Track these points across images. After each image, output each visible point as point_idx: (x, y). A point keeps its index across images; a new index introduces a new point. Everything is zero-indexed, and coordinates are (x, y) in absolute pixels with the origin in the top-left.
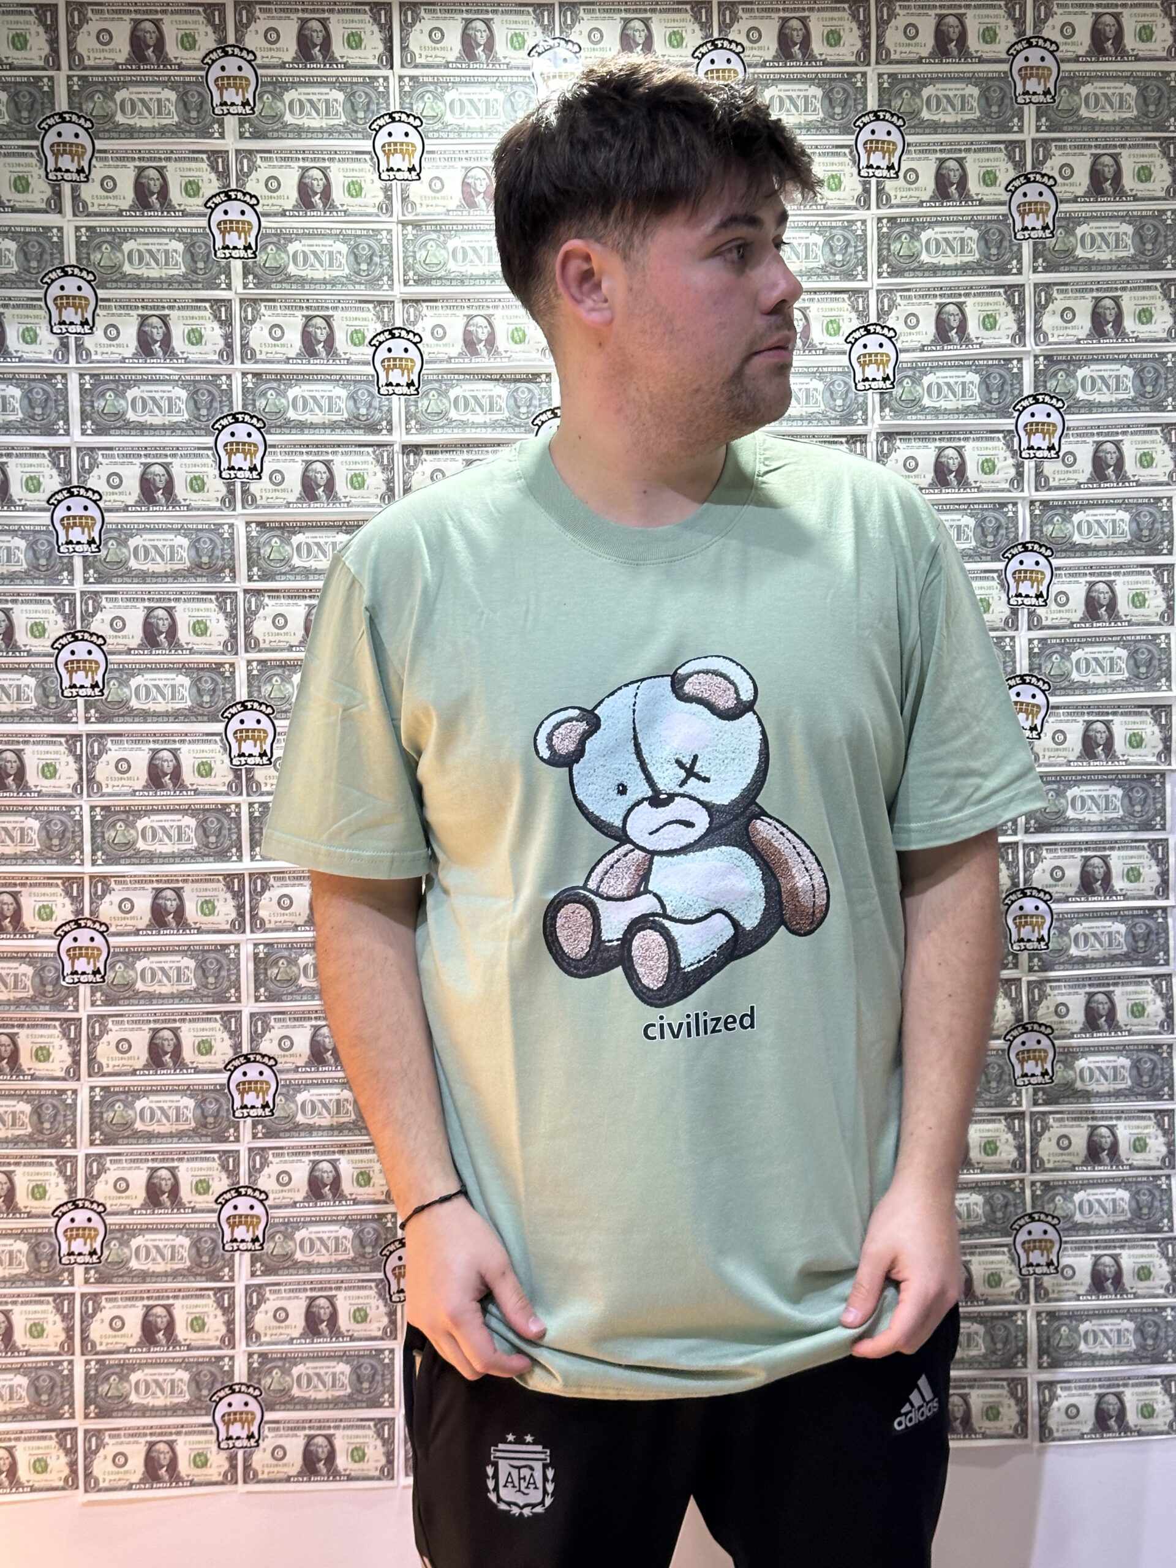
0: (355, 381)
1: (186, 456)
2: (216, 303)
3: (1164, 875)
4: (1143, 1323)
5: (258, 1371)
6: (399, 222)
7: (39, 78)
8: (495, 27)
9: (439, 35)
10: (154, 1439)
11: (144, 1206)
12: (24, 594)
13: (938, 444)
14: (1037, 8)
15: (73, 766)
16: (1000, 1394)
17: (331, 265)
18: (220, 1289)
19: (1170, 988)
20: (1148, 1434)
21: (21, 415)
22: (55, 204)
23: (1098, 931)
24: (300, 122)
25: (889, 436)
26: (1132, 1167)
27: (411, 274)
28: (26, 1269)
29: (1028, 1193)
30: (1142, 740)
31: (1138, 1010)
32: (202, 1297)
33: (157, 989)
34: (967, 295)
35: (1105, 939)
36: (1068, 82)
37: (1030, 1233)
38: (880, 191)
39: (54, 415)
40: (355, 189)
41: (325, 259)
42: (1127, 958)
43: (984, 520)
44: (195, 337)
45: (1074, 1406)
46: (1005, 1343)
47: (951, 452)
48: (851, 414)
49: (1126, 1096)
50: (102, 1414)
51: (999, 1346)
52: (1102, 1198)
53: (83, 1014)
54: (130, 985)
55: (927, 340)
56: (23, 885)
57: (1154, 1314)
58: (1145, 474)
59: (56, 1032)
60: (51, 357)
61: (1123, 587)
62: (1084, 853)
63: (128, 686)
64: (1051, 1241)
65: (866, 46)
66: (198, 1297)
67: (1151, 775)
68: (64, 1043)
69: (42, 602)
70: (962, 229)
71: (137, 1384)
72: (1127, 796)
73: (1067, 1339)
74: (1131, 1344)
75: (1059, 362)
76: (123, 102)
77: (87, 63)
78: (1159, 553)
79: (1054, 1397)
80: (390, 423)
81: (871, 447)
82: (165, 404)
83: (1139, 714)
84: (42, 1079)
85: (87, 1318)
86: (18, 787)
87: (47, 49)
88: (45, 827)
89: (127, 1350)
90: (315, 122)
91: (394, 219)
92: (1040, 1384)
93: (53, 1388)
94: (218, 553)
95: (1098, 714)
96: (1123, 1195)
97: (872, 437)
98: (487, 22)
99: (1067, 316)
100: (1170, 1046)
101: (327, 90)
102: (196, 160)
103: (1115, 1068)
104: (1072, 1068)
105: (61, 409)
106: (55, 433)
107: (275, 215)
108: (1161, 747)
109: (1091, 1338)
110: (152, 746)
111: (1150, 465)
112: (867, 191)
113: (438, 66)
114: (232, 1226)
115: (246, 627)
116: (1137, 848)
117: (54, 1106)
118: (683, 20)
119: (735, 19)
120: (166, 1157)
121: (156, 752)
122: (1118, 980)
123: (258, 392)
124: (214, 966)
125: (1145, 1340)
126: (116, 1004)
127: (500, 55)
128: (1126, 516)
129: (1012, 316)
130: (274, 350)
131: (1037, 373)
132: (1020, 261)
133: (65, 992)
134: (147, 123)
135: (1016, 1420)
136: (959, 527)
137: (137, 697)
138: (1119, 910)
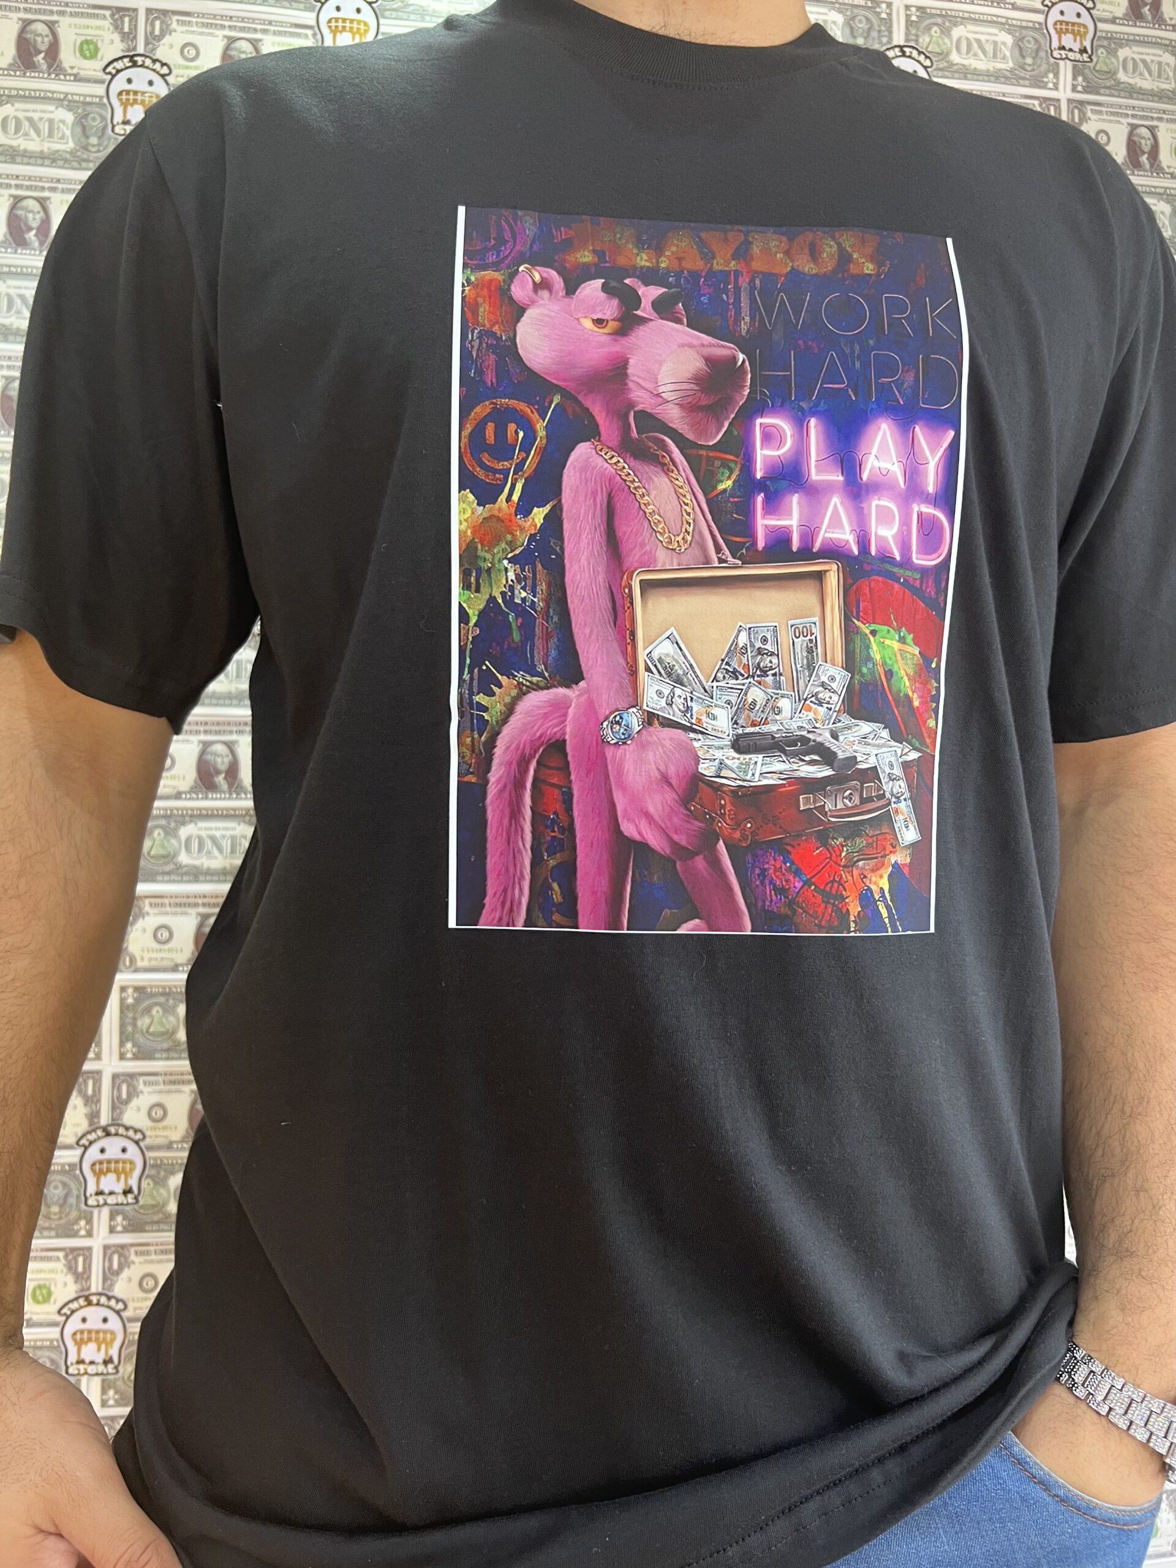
36: (1105, 43)
102: (96, 16)
114: (79, 1344)
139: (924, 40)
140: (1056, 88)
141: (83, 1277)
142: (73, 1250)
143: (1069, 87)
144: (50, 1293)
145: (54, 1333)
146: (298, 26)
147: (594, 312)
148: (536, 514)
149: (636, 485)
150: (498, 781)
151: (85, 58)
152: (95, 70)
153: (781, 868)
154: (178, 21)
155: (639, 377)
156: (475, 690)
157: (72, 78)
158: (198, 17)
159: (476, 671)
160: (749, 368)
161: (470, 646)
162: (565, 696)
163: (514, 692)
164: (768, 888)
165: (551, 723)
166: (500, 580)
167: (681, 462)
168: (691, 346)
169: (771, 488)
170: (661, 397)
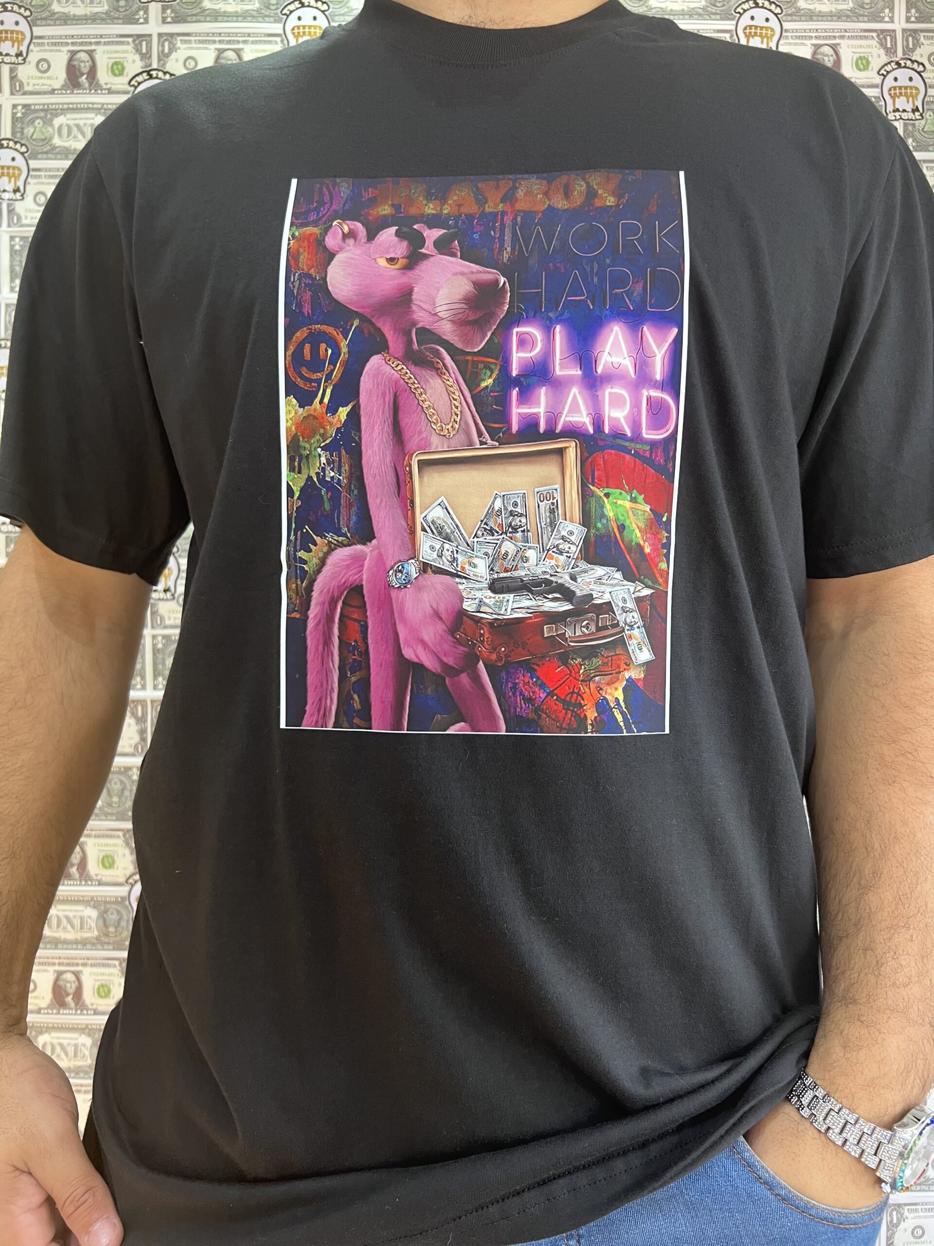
24: (217, 7)
45: (920, 1227)
79: (901, 1219)
102: (122, 43)
120: (71, 961)
134: (80, 10)
140: (892, 22)
143: (903, 18)
146: (269, 35)
147: (388, 253)
148: (341, 412)
149: (416, 386)
150: (315, 616)
151: (115, 75)
152: (122, 84)
153: (529, 682)
154: (181, 40)
155: (421, 301)
156: (298, 548)
157: (107, 91)
158: (196, 36)
159: (299, 533)
160: (509, 289)
161: (295, 514)
162: (362, 551)
163: (325, 549)
164: (518, 698)
165: (352, 572)
166: (315, 464)
167: (452, 366)
168: (462, 274)
169: (525, 383)
170: (437, 316)
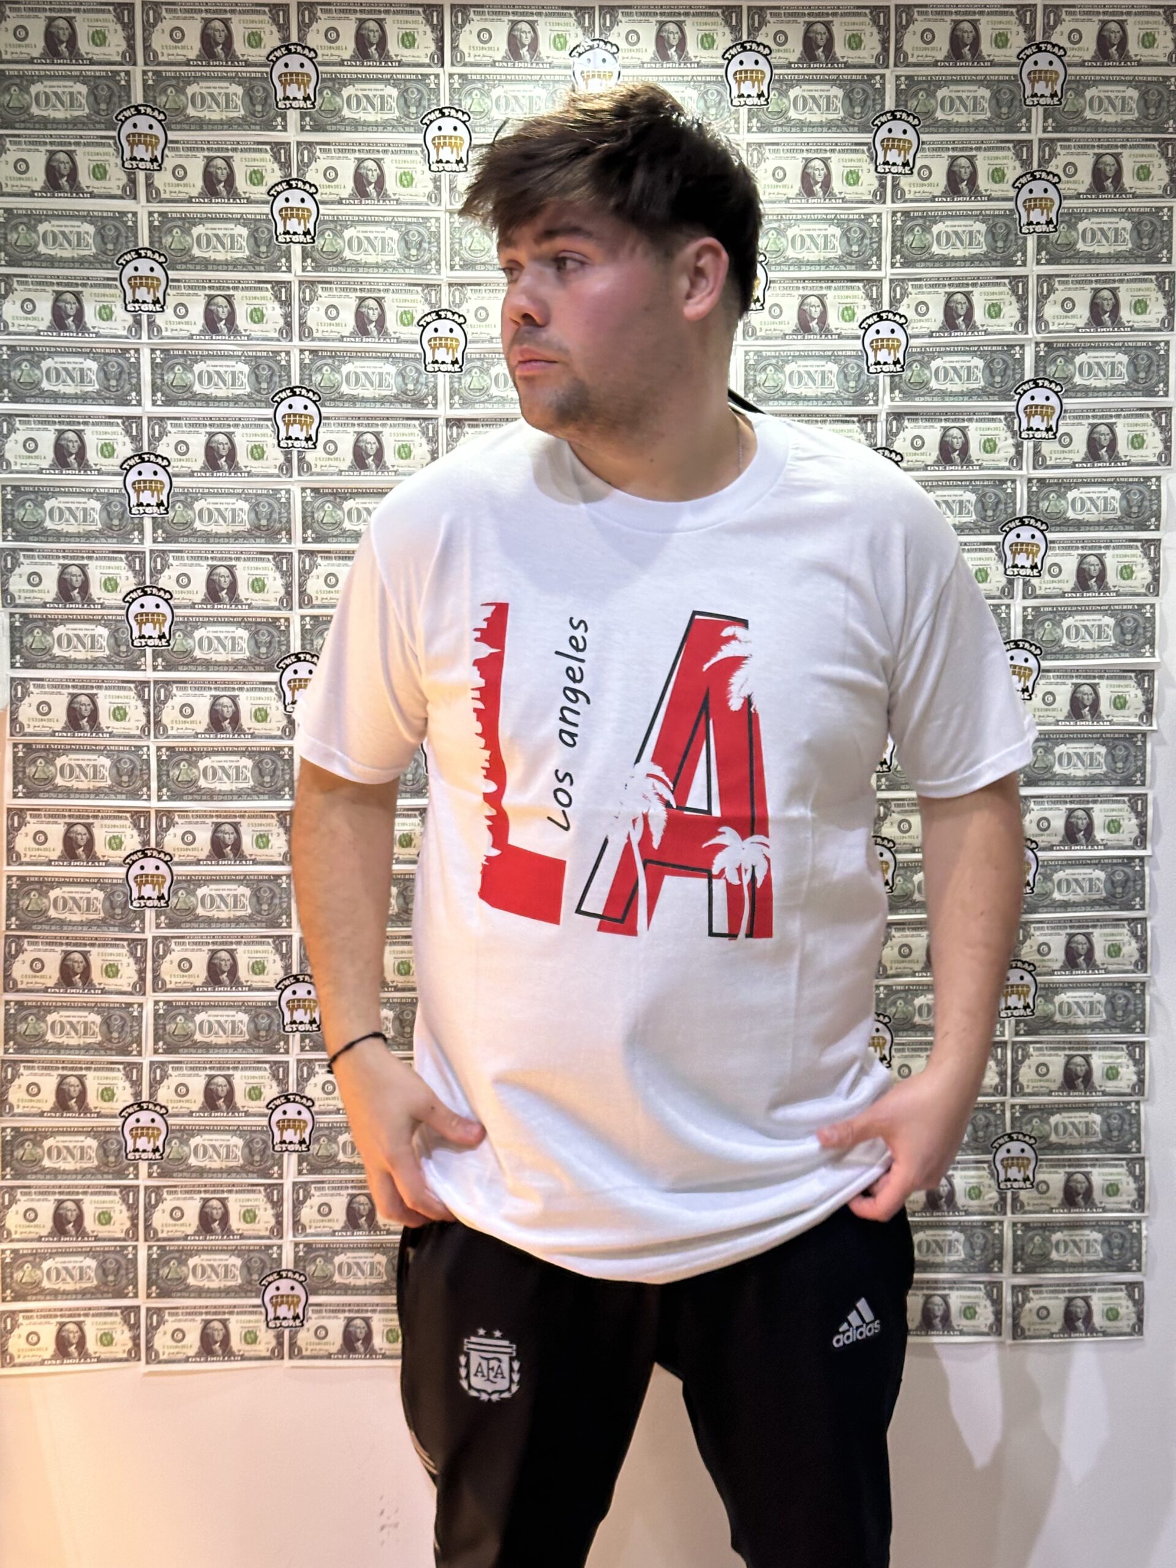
0: (404, 359)
1: (247, 426)
2: (277, 285)
3: (1143, 826)
4: (1111, 1235)
5: (303, 1259)
6: (447, 211)
7: (117, 73)
8: (539, 28)
9: (487, 36)
10: (209, 1317)
11: (202, 1110)
12: (99, 552)
13: (943, 424)
14: (1046, 15)
15: (142, 710)
16: (978, 1297)
17: (383, 250)
18: (270, 1185)
19: (1144, 930)
20: (1112, 1335)
21: (97, 387)
22: (130, 191)
23: (1080, 878)
24: (356, 116)
25: (898, 416)
26: (1104, 1094)
27: (457, 259)
28: (96, 1163)
29: (1008, 1115)
30: (1126, 702)
31: (1114, 951)
32: (254, 1192)
33: (215, 914)
34: (974, 285)
35: (1086, 885)
36: (1074, 86)
37: (1008, 1151)
38: (895, 186)
39: (127, 387)
40: (406, 180)
41: (378, 244)
42: (1107, 902)
43: (984, 495)
44: (257, 316)
45: (1045, 1308)
46: (983, 1250)
47: (955, 432)
48: (865, 394)
49: (1101, 1029)
50: (164, 1294)
51: (978, 1252)
52: (1076, 1121)
53: (149, 935)
54: (191, 910)
55: (935, 327)
56: (95, 817)
57: (1120, 1226)
58: (1136, 455)
59: (125, 951)
60: (125, 333)
61: (1113, 560)
62: (1069, 806)
63: (192, 637)
64: (1028, 1159)
65: (885, 50)
66: (249, 1191)
67: (1133, 734)
68: (132, 961)
69: (115, 559)
70: (970, 222)
71: (195, 1268)
72: (1111, 753)
73: (1040, 1248)
74: (1098, 1253)
75: (1058, 349)
76: (193, 96)
77: (161, 58)
78: (1147, 529)
79: (1026, 1299)
80: (435, 398)
81: (881, 427)
82: (228, 378)
83: (1125, 678)
84: (110, 993)
85: (150, 1208)
86: (92, 727)
87: (124, 46)
88: (116, 765)
89: (185, 1238)
90: (371, 117)
91: (442, 208)
92: (1014, 1287)
93: (118, 1269)
94: (276, 516)
95: (1085, 677)
96: (1097, 1118)
97: (882, 417)
98: (532, 24)
99: (1068, 305)
100: (1143, 984)
101: (382, 86)
102: (260, 151)
103: (1091, 1003)
104: (1053, 1003)
105: (134, 381)
106: (128, 404)
107: (333, 203)
108: (1143, 709)
109: (1062, 1247)
110: (213, 693)
111: (1141, 446)
112: (883, 186)
113: (485, 65)
114: (282, 1129)
115: (301, 585)
116: (1118, 802)
117: (122, 1018)
118: (714, 24)
119: (763, 23)
120: (222, 1065)
121: (216, 698)
122: (1096, 922)
123: (314, 367)
124: (268, 894)
125: (1111, 1249)
126: (179, 927)
127: (543, 55)
128: (1117, 494)
129: (1016, 305)
130: (329, 328)
131: (1038, 358)
132: (1024, 254)
133: (132, 915)
134: (216, 115)
135: (991, 1319)
136: (961, 502)
137: (201, 647)
138: (1100, 858)
139: (911, 104)
140: (1029, 130)
141: (282, 1082)
142: (275, 1063)
143: (1040, 128)
144: (261, 1093)
145: (264, 1121)
146: (410, 145)
151: (254, 185)
152: (261, 194)
154: (321, 150)
157: (245, 201)
158: (335, 145)
